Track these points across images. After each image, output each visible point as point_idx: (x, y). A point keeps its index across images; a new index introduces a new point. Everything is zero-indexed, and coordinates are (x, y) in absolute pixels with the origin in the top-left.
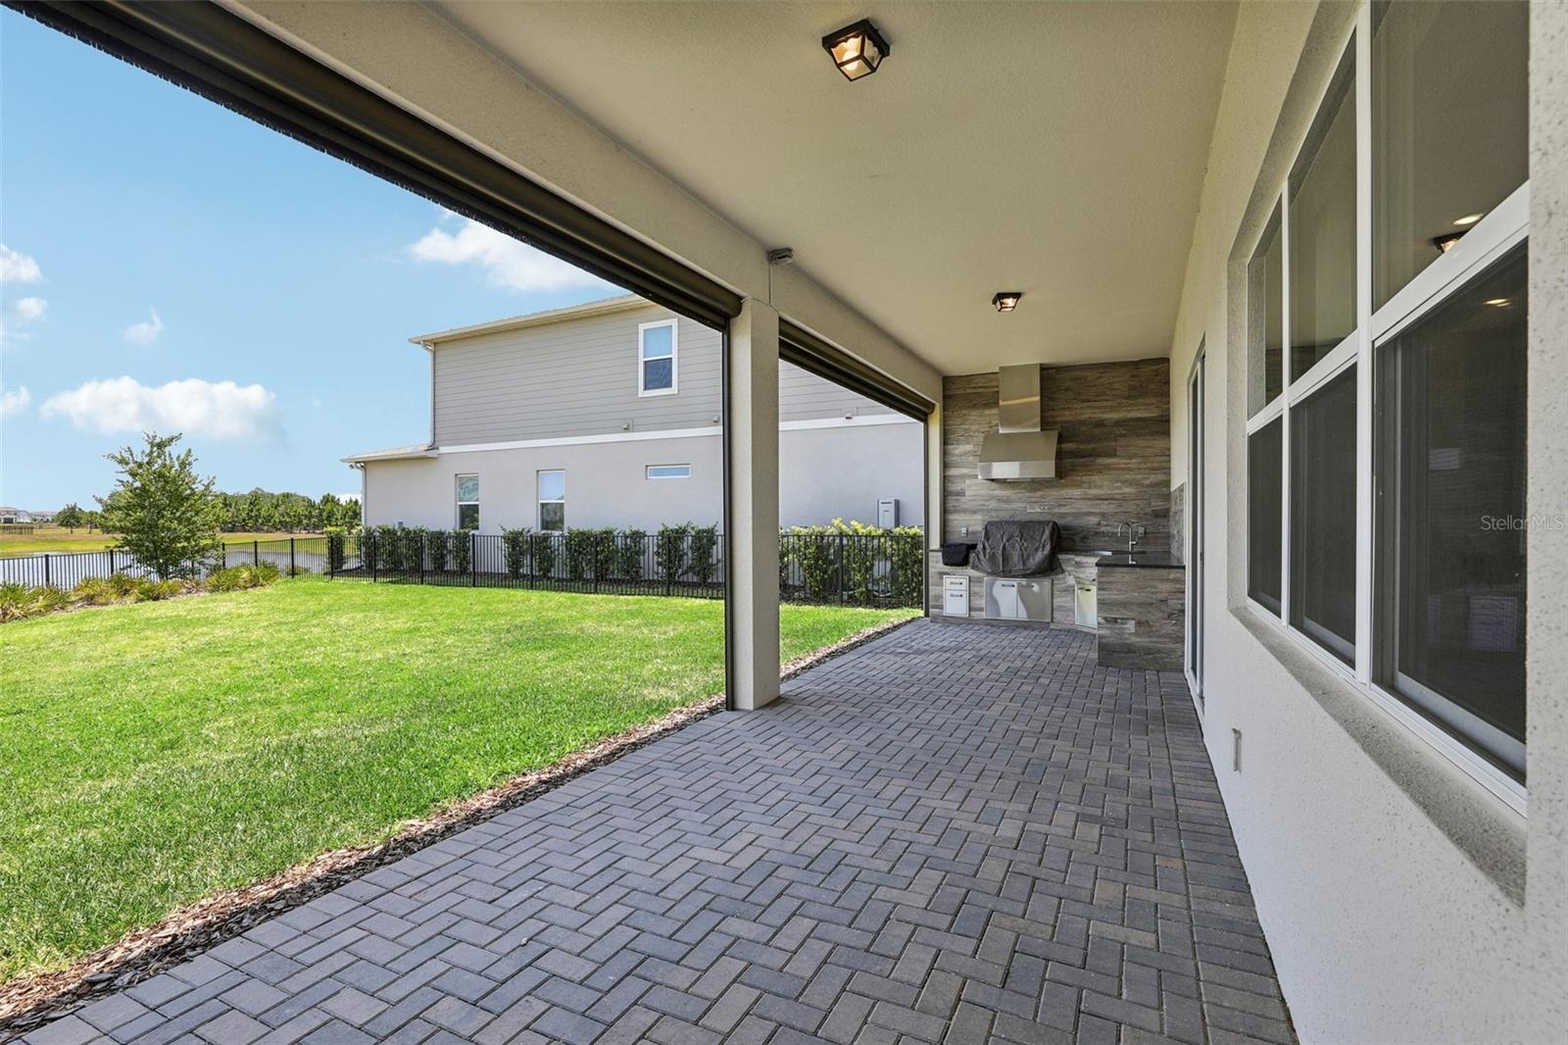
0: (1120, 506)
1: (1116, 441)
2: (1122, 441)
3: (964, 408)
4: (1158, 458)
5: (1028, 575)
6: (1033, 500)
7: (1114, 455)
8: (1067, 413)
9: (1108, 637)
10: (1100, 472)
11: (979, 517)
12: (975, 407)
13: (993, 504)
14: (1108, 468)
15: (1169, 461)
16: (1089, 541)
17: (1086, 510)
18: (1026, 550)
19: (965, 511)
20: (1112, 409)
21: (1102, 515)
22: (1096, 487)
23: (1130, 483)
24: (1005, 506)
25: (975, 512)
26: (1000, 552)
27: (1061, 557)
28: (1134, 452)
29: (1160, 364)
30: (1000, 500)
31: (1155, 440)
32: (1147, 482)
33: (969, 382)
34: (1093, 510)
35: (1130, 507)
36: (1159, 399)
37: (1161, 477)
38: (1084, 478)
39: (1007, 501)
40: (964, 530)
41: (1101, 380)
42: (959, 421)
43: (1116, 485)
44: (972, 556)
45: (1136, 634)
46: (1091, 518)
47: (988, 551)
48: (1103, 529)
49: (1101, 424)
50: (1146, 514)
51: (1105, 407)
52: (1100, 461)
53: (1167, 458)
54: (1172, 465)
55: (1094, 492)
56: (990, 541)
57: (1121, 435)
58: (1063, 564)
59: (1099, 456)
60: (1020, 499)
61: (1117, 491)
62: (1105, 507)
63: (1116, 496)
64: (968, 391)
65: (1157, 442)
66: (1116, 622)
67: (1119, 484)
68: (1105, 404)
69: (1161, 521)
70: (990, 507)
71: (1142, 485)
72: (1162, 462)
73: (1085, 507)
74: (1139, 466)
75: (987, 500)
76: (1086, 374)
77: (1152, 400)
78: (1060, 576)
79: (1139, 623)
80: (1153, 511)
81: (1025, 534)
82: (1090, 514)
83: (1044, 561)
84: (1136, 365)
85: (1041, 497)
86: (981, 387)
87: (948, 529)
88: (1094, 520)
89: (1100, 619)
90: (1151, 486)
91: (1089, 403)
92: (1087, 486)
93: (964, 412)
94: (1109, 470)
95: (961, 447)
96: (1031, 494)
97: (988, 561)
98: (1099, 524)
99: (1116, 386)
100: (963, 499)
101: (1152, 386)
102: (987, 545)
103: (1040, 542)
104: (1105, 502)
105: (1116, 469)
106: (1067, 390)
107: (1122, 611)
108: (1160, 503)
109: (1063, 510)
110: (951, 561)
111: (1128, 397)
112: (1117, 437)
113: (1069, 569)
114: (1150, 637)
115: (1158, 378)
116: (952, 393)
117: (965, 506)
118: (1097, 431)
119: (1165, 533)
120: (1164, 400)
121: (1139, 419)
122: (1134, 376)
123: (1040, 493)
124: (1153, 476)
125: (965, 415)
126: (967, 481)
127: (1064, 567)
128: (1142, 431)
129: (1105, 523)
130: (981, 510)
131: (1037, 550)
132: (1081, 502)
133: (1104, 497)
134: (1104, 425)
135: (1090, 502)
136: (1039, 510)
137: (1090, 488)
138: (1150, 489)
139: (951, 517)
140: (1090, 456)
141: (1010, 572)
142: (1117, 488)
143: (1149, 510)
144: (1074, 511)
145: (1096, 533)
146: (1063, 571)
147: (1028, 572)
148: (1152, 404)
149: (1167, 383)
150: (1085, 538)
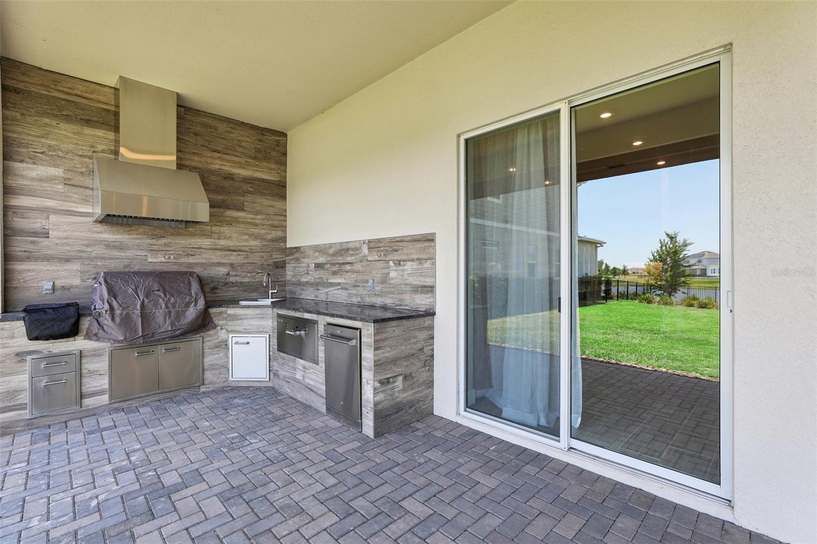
0: (247, 257)
1: (243, 196)
2: (249, 198)
3: (45, 114)
4: (277, 218)
5: (178, 336)
6: (155, 248)
7: (241, 209)
8: (196, 158)
9: (382, 402)
10: (230, 224)
11: (75, 267)
12: (68, 119)
13: (98, 251)
14: (236, 221)
15: (286, 221)
16: (218, 291)
17: (216, 261)
18: (174, 307)
19: (49, 259)
20: (241, 166)
21: (232, 265)
22: (225, 238)
23: (256, 237)
24: (116, 253)
25: (67, 260)
26: (138, 312)
27: (213, 311)
28: (259, 208)
29: (280, 136)
30: (109, 246)
31: (276, 201)
32: (269, 237)
33: (56, 82)
34: (222, 261)
35: (256, 258)
36: (279, 166)
37: (279, 234)
38: (214, 228)
39: (120, 247)
40: (48, 286)
41: (232, 135)
42: (35, 131)
43: (243, 237)
44: (85, 323)
45: (404, 390)
46: (218, 269)
47: (118, 312)
48: (232, 279)
49: (230, 177)
50: (268, 265)
51: (234, 162)
52: (229, 213)
53: (285, 219)
54: (288, 223)
55: (223, 242)
56: (120, 297)
57: (250, 192)
58: (214, 319)
59: (228, 208)
60: (139, 246)
61: (244, 243)
62: (234, 258)
63: (244, 248)
64: (57, 94)
65: (276, 203)
66: (389, 382)
67: (246, 237)
68: (235, 159)
69: (280, 270)
70: (93, 254)
71: (265, 239)
72: (281, 221)
73: (215, 257)
74: (262, 222)
75: (87, 246)
76: (218, 125)
77: (274, 166)
78: (211, 332)
79: (406, 378)
80: (274, 262)
81: (167, 288)
82: (219, 264)
83: (197, 318)
84: (263, 131)
85: (165, 245)
86: (77, 95)
87: (15, 284)
88: (223, 270)
89: (376, 383)
90: (273, 240)
91: (219, 155)
92: (216, 236)
93: (47, 120)
94: (238, 222)
95: (41, 168)
96: (153, 241)
97: (120, 325)
98: (228, 274)
99: (244, 144)
100: (45, 242)
101: (274, 154)
102: (115, 303)
103: (190, 294)
104: (234, 253)
105: (243, 223)
106: (196, 134)
107: (395, 369)
108: (279, 256)
109: (191, 260)
110: (47, 332)
111: (255, 158)
112: (245, 193)
113: (221, 322)
114: (413, 389)
115: (278, 148)
116: (21, 86)
117: (50, 252)
118: (227, 184)
119: (282, 281)
120: (283, 168)
121: (263, 180)
122: (260, 140)
123: (163, 241)
124: (274, 232)
125: (47, 125)
126: (53, 218)
127: (216, 322)
128: (265, 191)
129: (234, 273)
130: (80, 258)
131: (187, 305)
132: (210, 252)
133: (232, 248)
134: (233, 179)
135: (220, 253)
136: (163, 260)
137: (219, 239)
138: (271, 243)
139: (18, 267)
140: (219, 207)
141: (153, 336)
142: (244, 240)
143: (270, 262)
144: (204, 261)
145: (226, 284)
146: (215, 327)
147: (177, 333)
148: (274, 170)
149: (285, 154)
150: (215, 288)
